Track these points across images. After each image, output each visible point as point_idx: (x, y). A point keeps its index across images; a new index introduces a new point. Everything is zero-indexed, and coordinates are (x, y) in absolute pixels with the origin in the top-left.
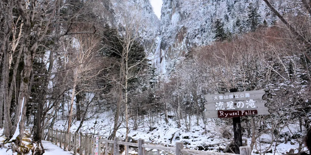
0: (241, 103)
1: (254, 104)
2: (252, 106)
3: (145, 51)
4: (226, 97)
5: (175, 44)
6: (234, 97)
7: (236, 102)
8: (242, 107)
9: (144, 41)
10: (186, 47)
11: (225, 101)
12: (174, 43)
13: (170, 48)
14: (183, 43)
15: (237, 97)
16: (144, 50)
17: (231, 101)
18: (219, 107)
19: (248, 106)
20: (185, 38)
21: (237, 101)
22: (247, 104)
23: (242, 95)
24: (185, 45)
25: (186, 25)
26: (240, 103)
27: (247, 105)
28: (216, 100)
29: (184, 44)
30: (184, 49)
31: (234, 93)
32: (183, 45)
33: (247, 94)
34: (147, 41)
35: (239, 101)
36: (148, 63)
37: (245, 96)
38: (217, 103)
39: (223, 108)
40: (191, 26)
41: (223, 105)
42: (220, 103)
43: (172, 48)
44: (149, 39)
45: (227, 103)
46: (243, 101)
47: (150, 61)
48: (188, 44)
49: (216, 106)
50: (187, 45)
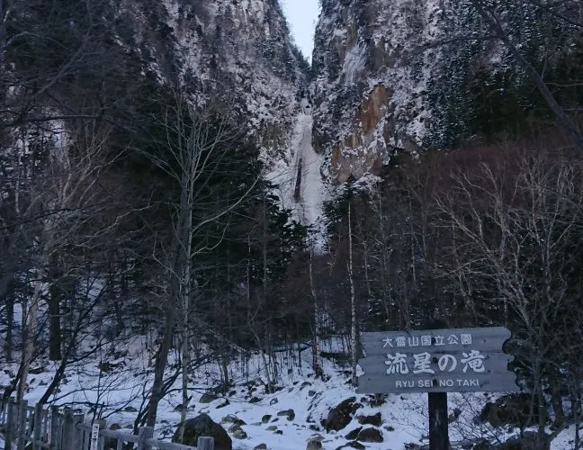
0: (450, 359)
1: (480, 362)
2: (477, 368)
3: (263, 155)
4: (414, 342)
5: (354, 138)
6: (433, 341)
7: (437, 356)
8: (450, 370)
9: (261, 125)
10: (385, 145)
11: (410, 352)
12: (350, 134)
13: (336, 148)
14: (375, 134)
15: (440, 343)
16: (258, 153)
17: (426, 353)
18: (395, 365)
19: (466, 367)
20: (383, 119)
21: (439, 353)
22: (463, 361)
23: (454, 338)
24: (382, 140)
25: (386, 81)
26: (446, 357)
27: (463, 365)
28: (388, 347)
29: (379, 137)
30: (379, 154)
31: (434, 332)
32: (375, 142)
33: (466, 335)
34: (269, 124)
35: (444, 353)
36: (269, 193)
37: (459, 341)
38: (389, 356)
39: (404, 369)
40: (403, 85)
41: (404, 361)
42: (398, 355)
43: (345, 149)
44: (275, 119)
45: (415, 356)
46: (454, 353)
47: (277, 186)
48: (392, 139)
49: (388, 363)
50: (387, 141)
